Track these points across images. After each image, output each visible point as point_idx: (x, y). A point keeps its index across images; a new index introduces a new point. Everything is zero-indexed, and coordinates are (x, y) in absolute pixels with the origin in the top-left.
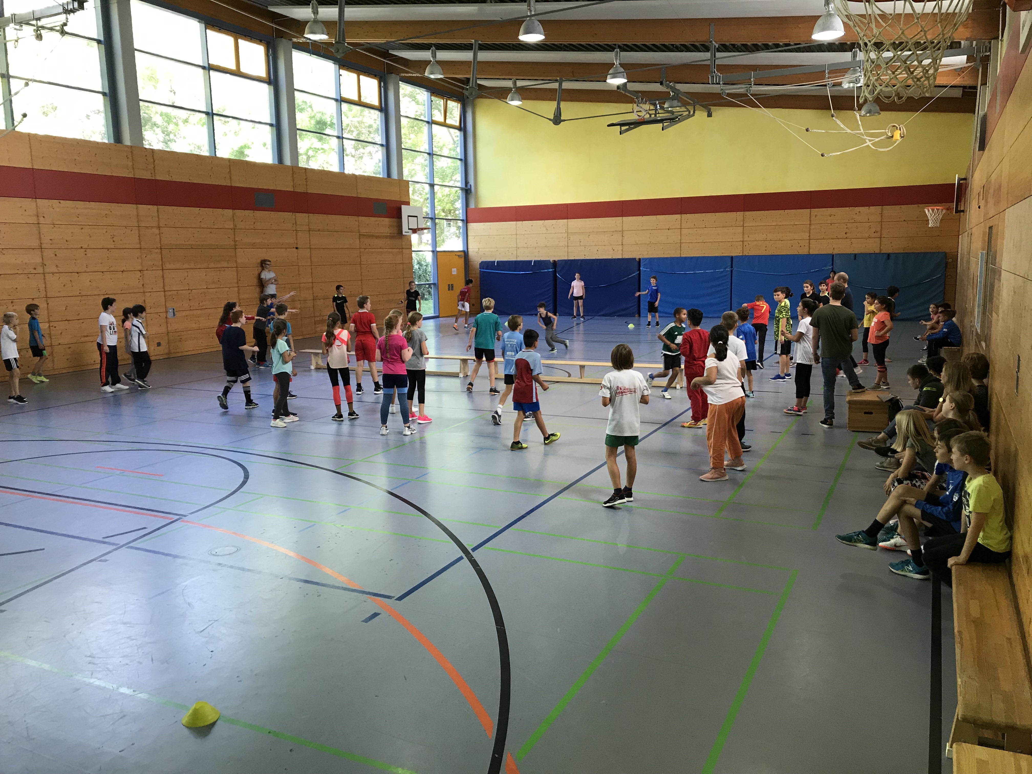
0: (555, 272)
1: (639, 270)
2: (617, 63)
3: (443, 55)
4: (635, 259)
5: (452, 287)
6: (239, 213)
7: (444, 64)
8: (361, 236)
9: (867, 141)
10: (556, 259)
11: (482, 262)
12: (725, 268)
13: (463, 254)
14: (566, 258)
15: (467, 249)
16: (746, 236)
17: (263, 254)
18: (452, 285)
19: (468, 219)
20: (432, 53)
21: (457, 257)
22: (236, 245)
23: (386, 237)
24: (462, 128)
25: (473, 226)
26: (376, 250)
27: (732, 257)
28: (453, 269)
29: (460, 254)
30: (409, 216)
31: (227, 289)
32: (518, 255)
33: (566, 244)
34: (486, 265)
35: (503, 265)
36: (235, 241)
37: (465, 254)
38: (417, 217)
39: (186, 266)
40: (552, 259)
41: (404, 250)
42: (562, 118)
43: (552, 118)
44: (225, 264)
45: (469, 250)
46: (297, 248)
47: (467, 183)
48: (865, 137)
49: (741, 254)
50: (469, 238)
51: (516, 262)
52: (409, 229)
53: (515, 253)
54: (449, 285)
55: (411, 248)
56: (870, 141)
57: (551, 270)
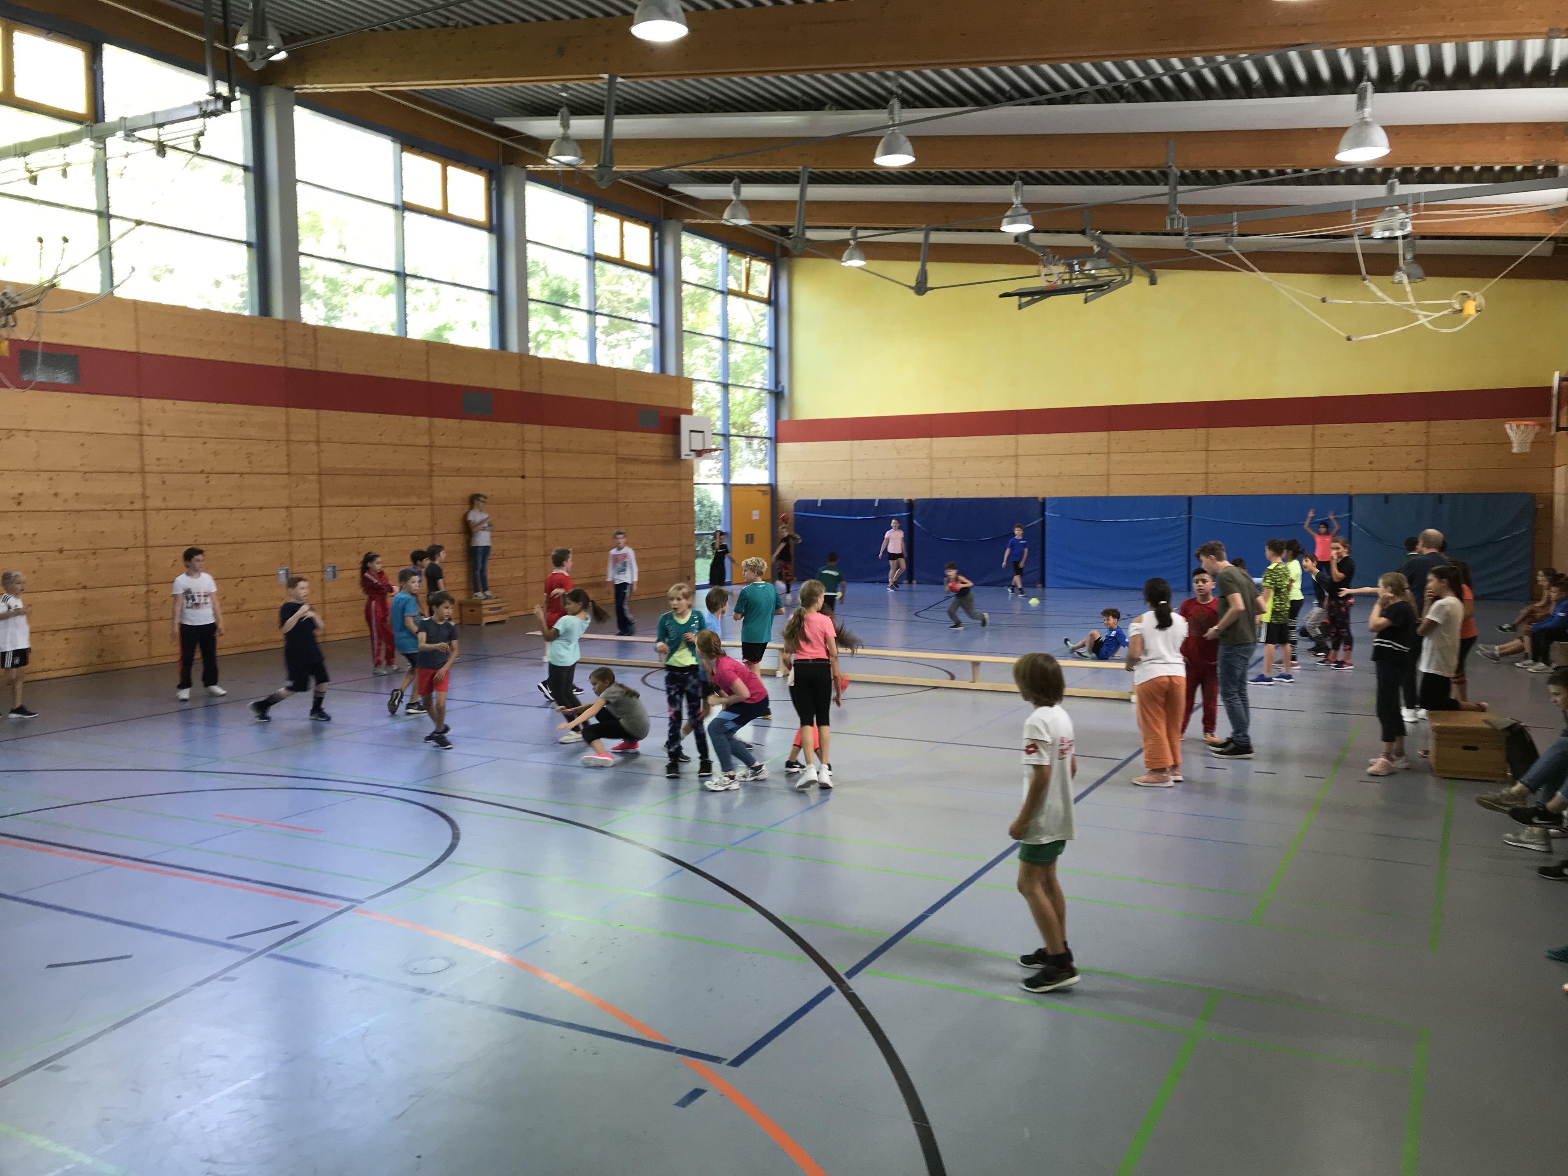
0: (910, 518)
1: (1043, 515)
2: (1017, 201)
3: (751, 192)
4: (1036, 499)
5: (752, 538)
6: (439, 422)
7: (751, 205)
8: (621, 460)
9: (1420, 317)
10: (914, 497)
11: (799, 501)
12: (1180, 514)
13: (768, 489)
14: (928, 496)
15: (776, 481)
16: (1211, 465)
17: (470, 486)
18: (752, 535)
19: (780, 436)
20: (735, 188)
21: (760, 493)
22: (432, 471)
23: (657, 462)
24: (772, 301)
25: (785, 448)
26: (641, 481)
27: (1190, 499)
28: (754, 512)
29: (764, 488)
30: (691, 431)
31: (416, 538)
32: (854, 491)
33: (929, 476)
34: (805, 506)
35: (829, 505)
36: (431, 464)
37: (772, 490)
38: (702, 432)
39: (356, 501)
40: (906, 497)
41: (682, 482)
42: (929, 285)
43: (913, 284)
44: (413, 500)
45: (778, 483)
46: (523, 477)
47: (777, 382)
48: (1417, 311)
49: (1203, 494)
50: (779, 465)
51: (851, 502)
52: (692, 450)
53: (849, 488)
54: (747, 535)
55: (692, 479)
56: (1426, 316)
57: (905, 514)
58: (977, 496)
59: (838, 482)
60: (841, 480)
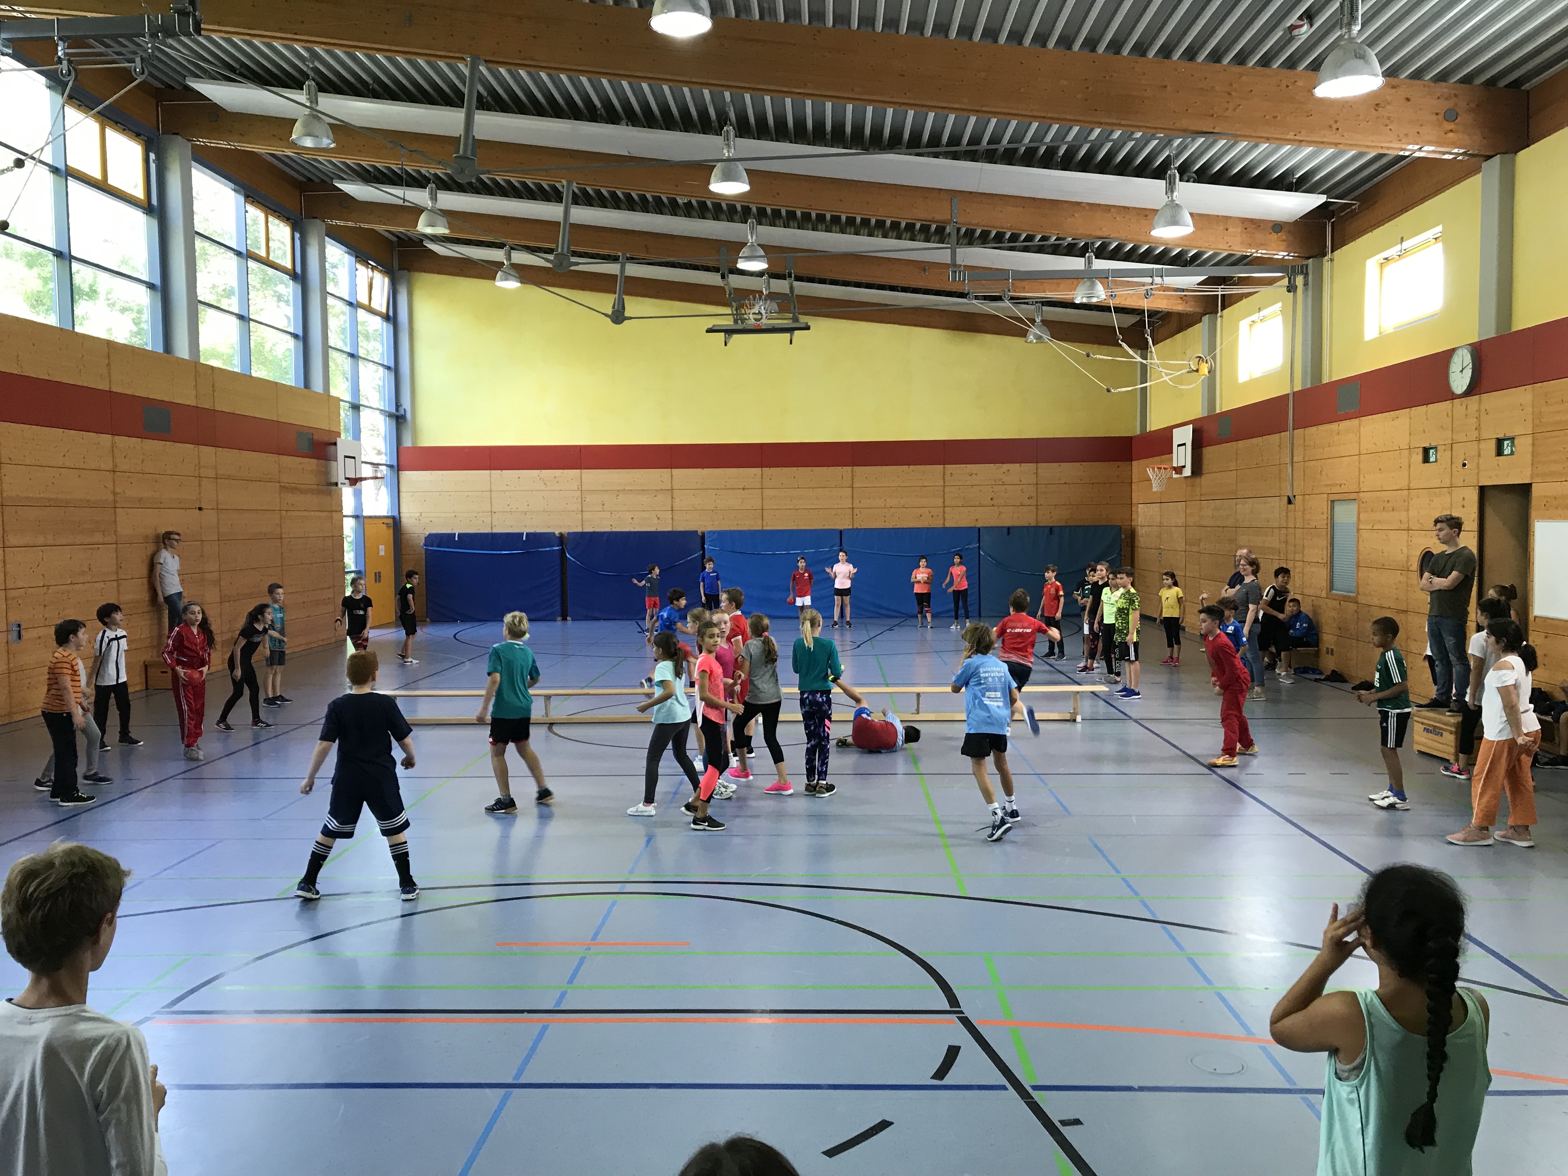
0: (562, 552)
2: (751, 239)
4: (697, 532)
5: (380, 577)
6: (122, 441)
8: (283, 489)
9: (1163, 374)
10: (565, 530)
11: (430, 535)
12: (833, 546)
13: (390, 521)
14: (579, 530)
15: (399, 513)
16: (856, 501)
17: (165, 522)
18: (379, 573)
19: (401, 463)
20: (431, 193)
21: (385, 526)
22: (115, 501)
23: (312, 492)
24: (391, 318)
25: (409, 477)
26: (300, 513)
27: (841, 532)
28: (380, 547)
29: (385, 521)
30: (346, 457)
31: (102, 585)
32: (494, 524)
33: (580, 509)
34: (434, 540)
35: (467, 539)
36: (115, 494)
37: (395, 523)
38: (354, 458)
39: (40, 540)
40: (556, 531)
41: (334, 514)
42: (627, 314)
43: (610, 313)
44: (98, 537)
45: (401, 515)
46: (200, 509)
47: (398, 406)
48: (1161, 369)
49: (850, 527)
50: (402, 494)
51: (493, 536)
52: (346, 478)
53: (488, 520)
54: (376, 573)
55: (341, 511)
56: (1167, 374)
57: (557, 548)
58: (632, 530)
59: (475, 514)
60: (478, 512)
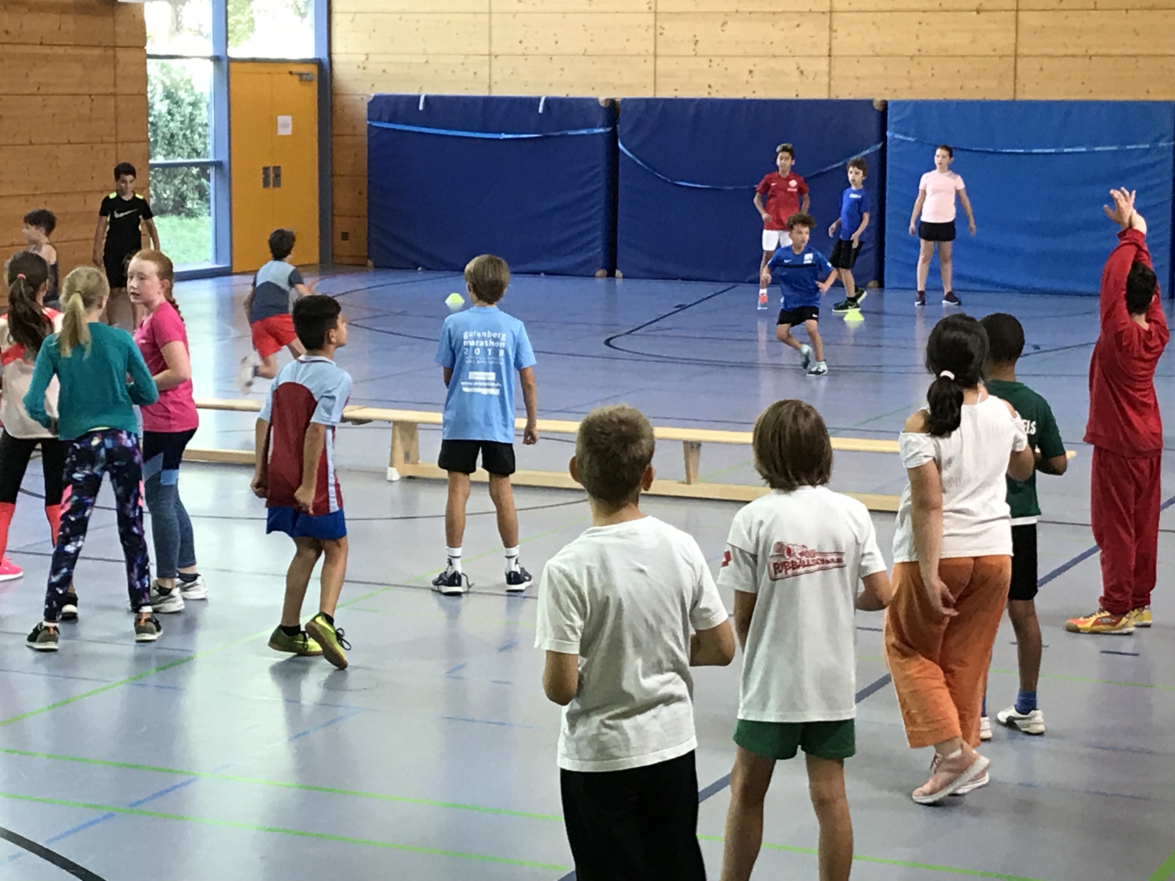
0: (613, 138)
1: (883, 135)
4: (870, 102)
5: (278, 176)
10: (618, 95)
11: (377, 99)
13: (313, 69)
14: (649, 94)
15: (330, 54)
18: (277, 169)
21: (296, 79)
28: (281, 119)
29: (302, 69)
32: (495, 78)
33: (651, 50)
34: (390, 108)
35: (442, 109)
37: (321, 72)
40: (602, 96)
41: (121, 54)
45: (335, 57)
50: (337, 18)
51: (488, 102)
53: (484, 72)
54: (266, 169)
55: (142, 47)
57: (601, 130)
58: (750, 96)
59: (461, 59)
60: (467, 55)
